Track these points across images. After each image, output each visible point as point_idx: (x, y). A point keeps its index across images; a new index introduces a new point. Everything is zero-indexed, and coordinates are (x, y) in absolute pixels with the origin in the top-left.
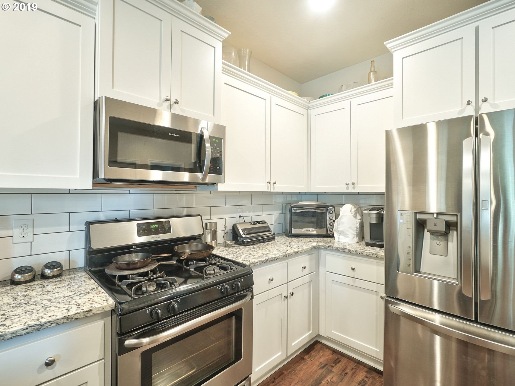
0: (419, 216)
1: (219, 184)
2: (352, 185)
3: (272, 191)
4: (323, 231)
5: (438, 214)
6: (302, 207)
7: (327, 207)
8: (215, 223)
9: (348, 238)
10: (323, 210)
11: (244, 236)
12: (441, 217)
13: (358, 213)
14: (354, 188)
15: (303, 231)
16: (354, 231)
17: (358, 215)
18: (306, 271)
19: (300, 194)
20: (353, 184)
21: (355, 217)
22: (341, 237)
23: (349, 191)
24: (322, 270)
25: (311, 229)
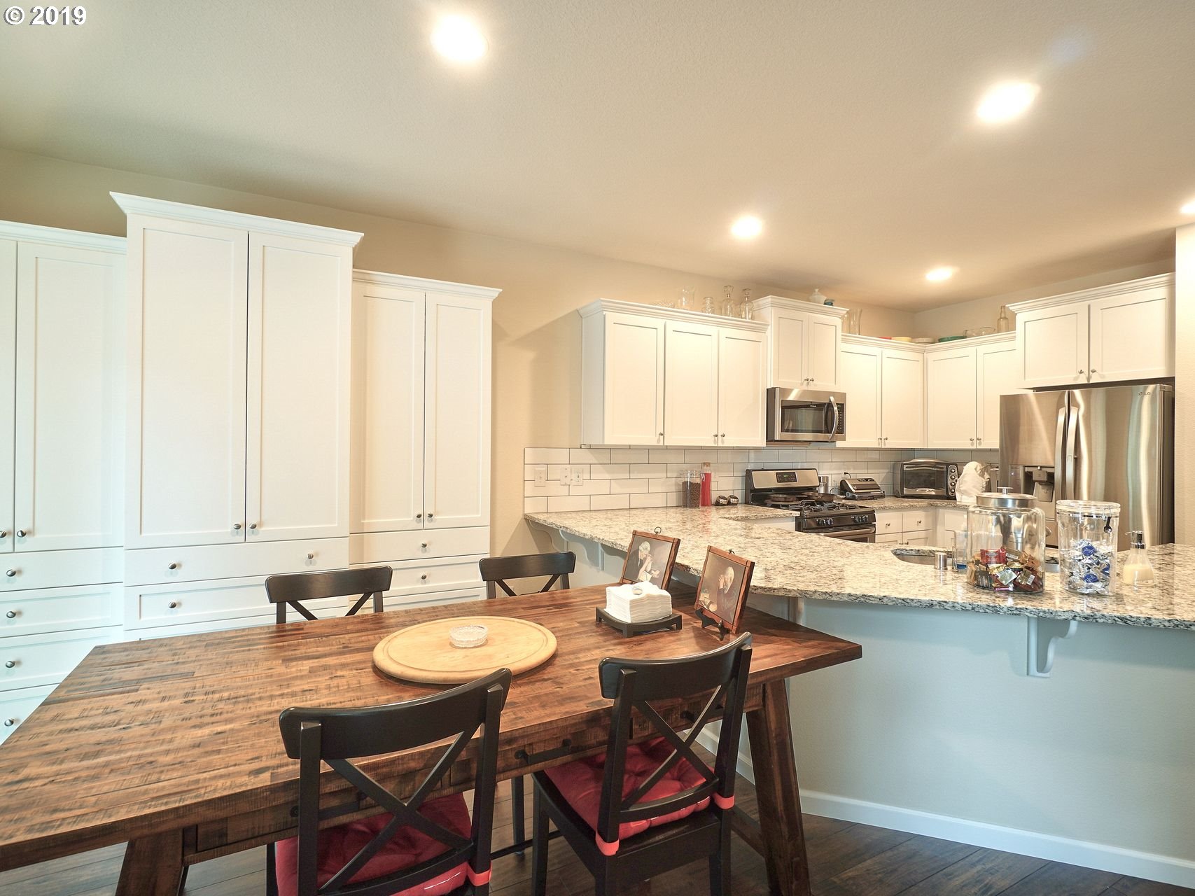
0: (1026, 469)
1: (837, 442)
2: (978, 441)
3: (883, 447)
4: (942, 492)
5: (1041, 467)
6: (917, 464)
7: (948, 465)
8: (827, 477)
9: (972, 498)
10: (943, 468)
11: (853, 490)
12: (1044, 469)
13: (987, 472)
14: (980, 444)
15: (919, 491)
16: (979, 490)
17: (986, 473)
18: (922, 526)
19: (913, 450)
20: (978, 439)
21: (982, 475)
22: (964, 497)
23: (974, 447)
24: (940, 529)
25: (927, 490)
